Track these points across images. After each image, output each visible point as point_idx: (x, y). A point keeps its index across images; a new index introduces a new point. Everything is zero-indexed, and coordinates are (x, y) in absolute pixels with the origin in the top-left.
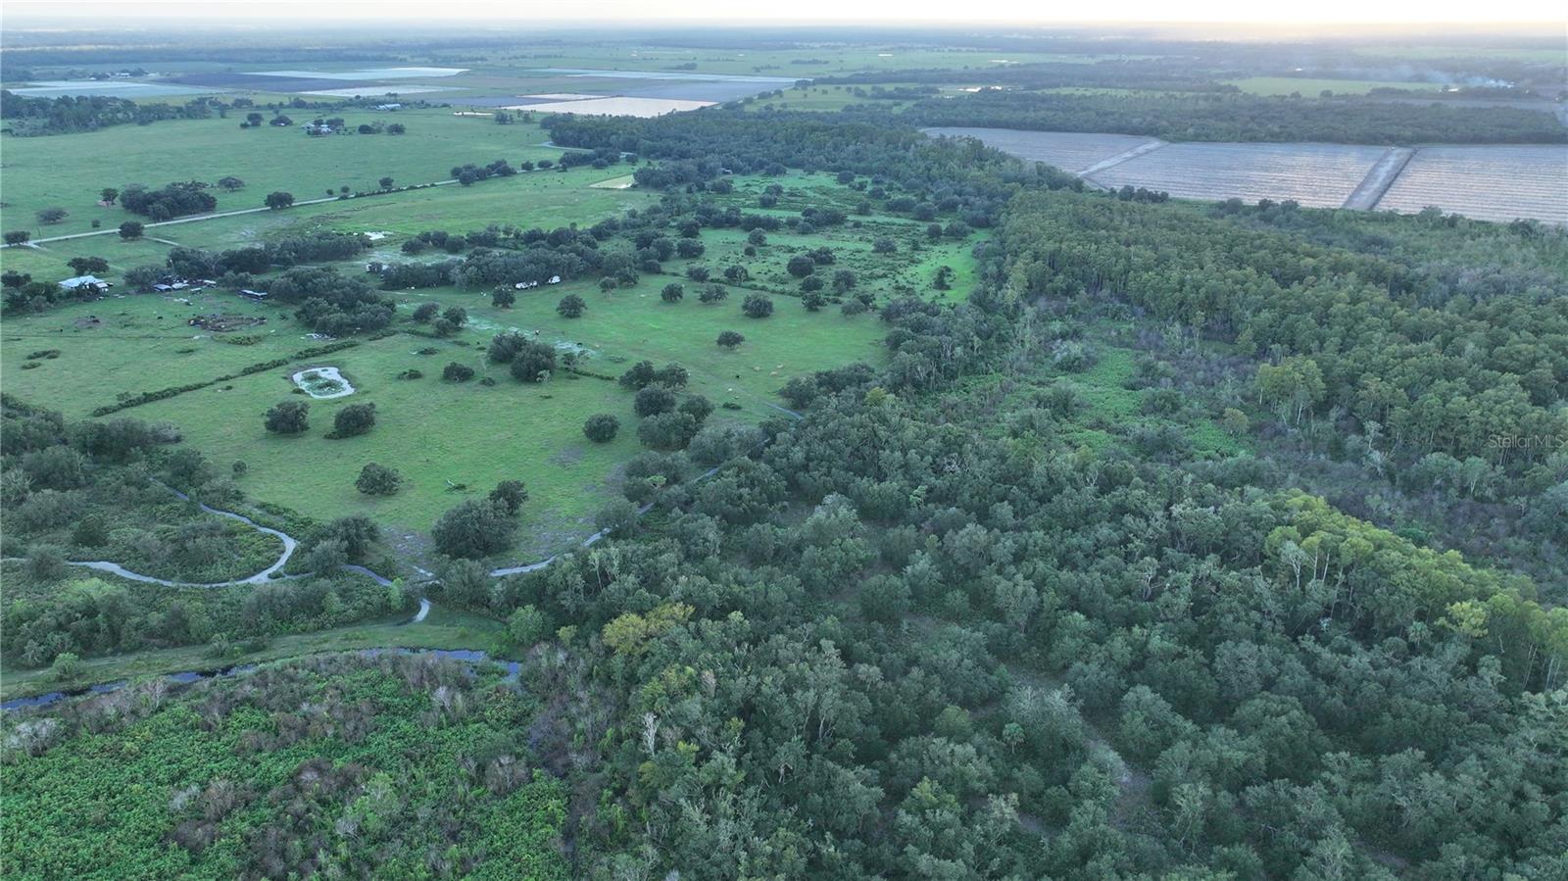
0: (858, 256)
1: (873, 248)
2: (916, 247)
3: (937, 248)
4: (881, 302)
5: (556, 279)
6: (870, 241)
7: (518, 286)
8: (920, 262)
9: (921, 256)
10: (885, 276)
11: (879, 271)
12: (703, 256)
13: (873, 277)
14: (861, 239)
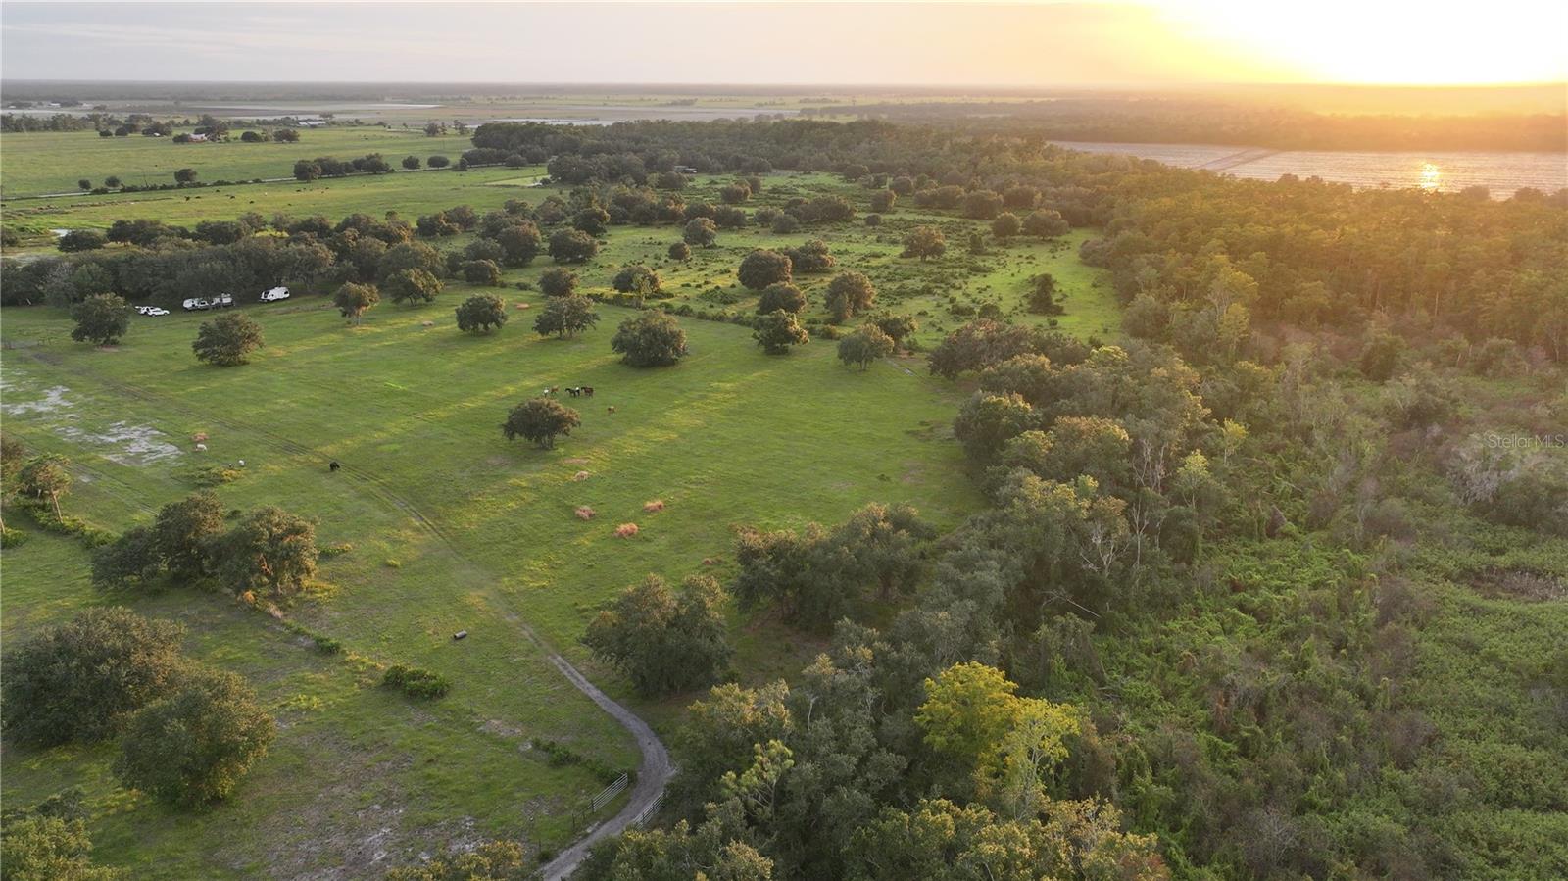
0: (874, 262)
1: (901, 249)
2: (976, 248)
3: (1014, 252)
4: (926, 338)
5: (278, 293)
6: (894, 242)
7: (188, 304)
8: (991, 270)
9: (990, 262)
10: (927, 291)
11: (916, 283)
12: (594, 259)
13: (902, 293)
14: (879, 241)
